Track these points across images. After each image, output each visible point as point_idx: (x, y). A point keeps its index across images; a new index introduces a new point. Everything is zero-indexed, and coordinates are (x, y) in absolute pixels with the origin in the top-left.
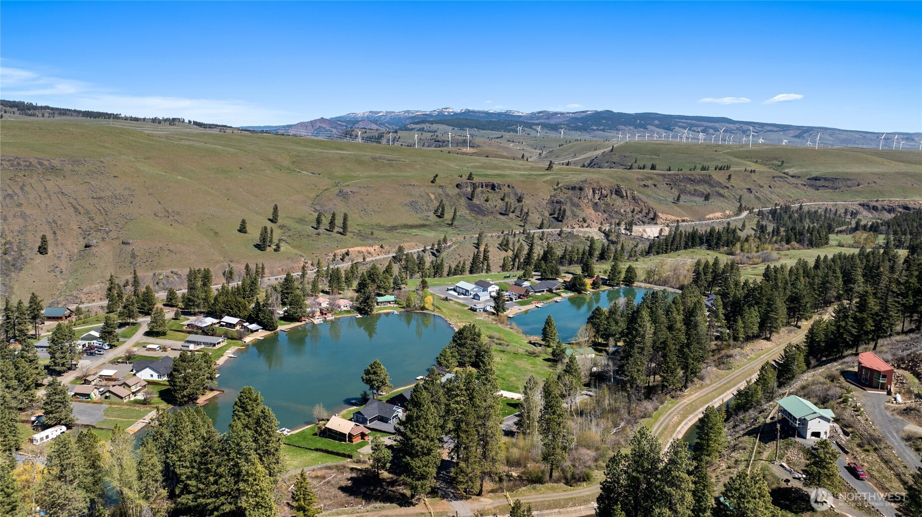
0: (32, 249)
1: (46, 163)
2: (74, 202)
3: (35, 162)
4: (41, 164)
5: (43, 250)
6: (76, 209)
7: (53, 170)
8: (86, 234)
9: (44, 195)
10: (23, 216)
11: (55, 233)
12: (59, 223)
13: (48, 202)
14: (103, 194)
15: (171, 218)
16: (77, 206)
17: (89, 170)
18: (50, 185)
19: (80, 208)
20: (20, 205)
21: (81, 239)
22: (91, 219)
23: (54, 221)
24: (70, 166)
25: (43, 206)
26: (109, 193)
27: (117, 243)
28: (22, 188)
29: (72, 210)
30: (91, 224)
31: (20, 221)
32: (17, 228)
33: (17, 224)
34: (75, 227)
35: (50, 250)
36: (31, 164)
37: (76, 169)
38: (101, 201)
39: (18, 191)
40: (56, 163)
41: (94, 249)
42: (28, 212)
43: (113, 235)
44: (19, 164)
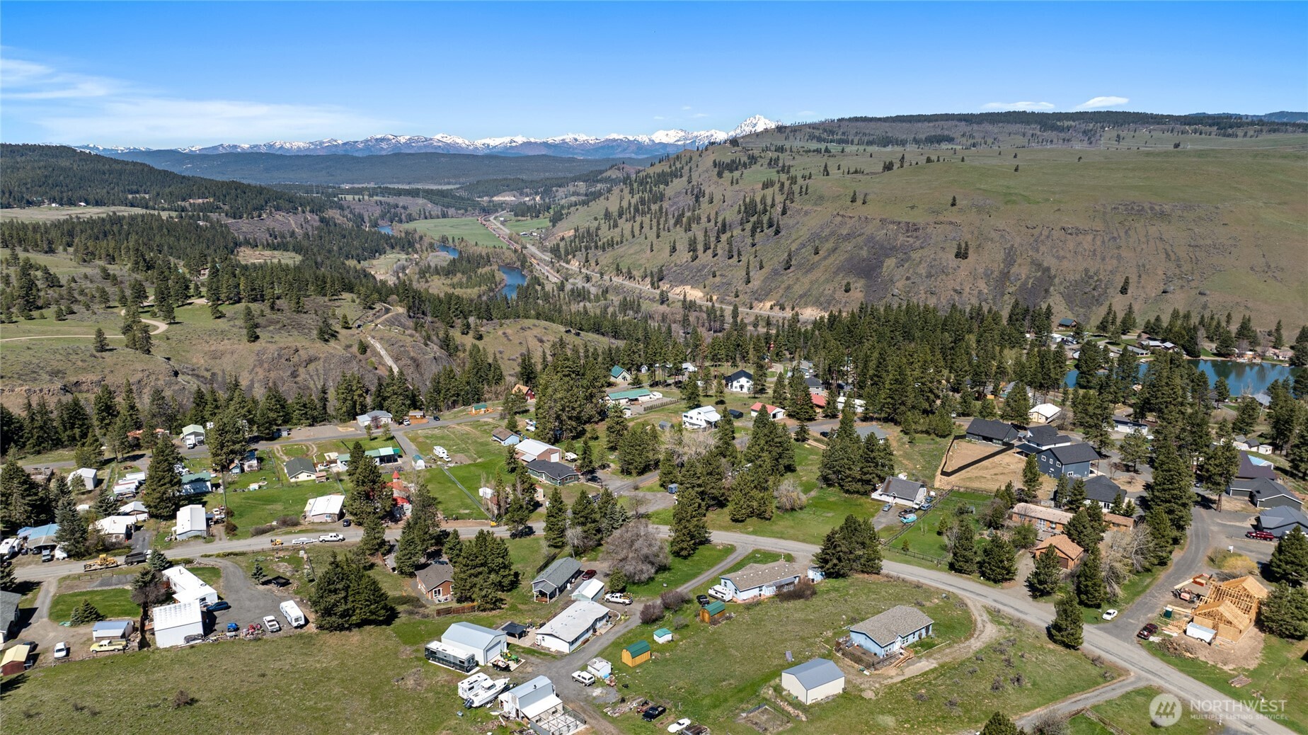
0: (1115, 288)
1: (1157, 208)
2: (1169, 248)
3: (1147, 206)
4: (1152, 209)
5: (1124, 290)
6: (1168, 255)
7: (1163, 216)
8: (1168, 280)
9: (1143, 240)
10: (1119, 258)
11: (1140, 276)
12: (1147, 267)
13: (1144, 246)
14: (1202, 242)
15: (1269, 273)
16: (1170, 253)
17: (1199, 217)
18: (1153, 230)
19: (1172, 254)
20: (1119, 248)
21: (1162, 285)
22: (1179, 266)
23: (1144, 266)
24: (1180, 212)
25: (1139, 249)
26: (1209, 242)
27: (1194, 292)
28: (1126, 232)
29: (1163, 256)
30: (1177, 271)
31: (1115, 262)
32: (1110, 268)
33: (1111, 264)
34: (1160, 272)
35: (1129, 291)
36: (1143, 209)
37: (1185, 214)
38: (1197, 249)
39: (1122, 234)
40: (1167, 208)
41: (1169, 295)
42: (1124, 254)
43: (1193, 284)
44: (1132, 208)
